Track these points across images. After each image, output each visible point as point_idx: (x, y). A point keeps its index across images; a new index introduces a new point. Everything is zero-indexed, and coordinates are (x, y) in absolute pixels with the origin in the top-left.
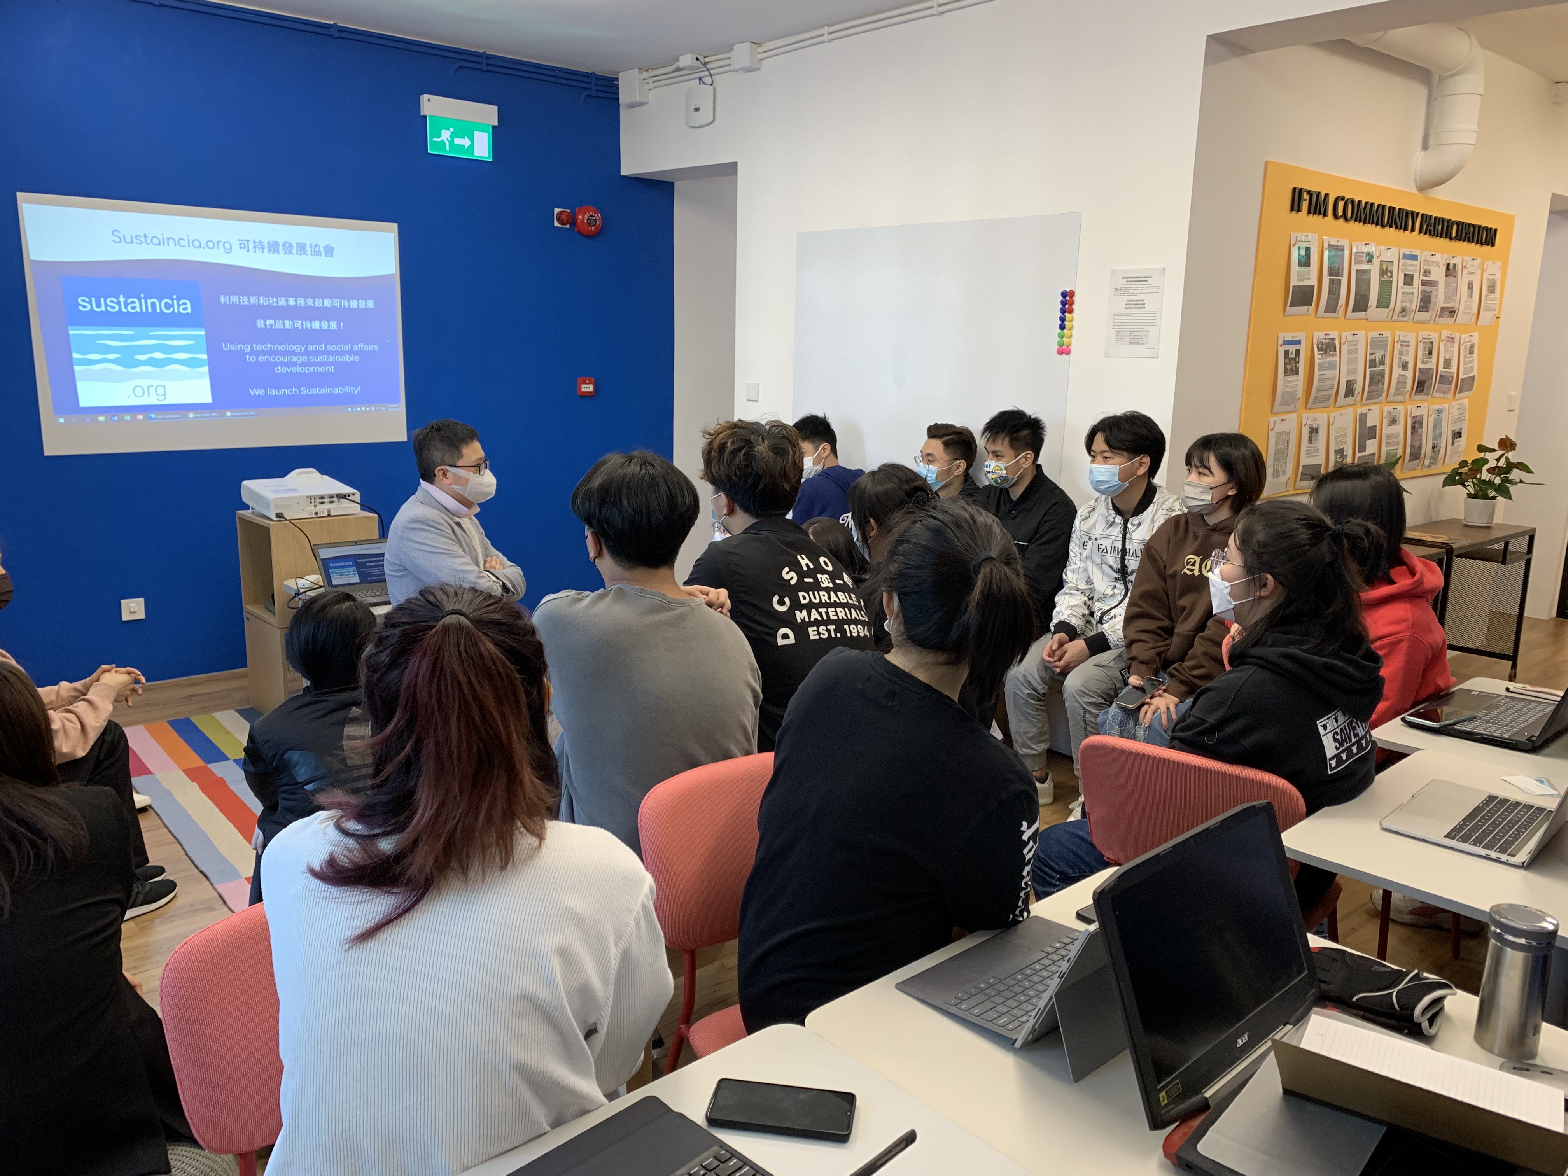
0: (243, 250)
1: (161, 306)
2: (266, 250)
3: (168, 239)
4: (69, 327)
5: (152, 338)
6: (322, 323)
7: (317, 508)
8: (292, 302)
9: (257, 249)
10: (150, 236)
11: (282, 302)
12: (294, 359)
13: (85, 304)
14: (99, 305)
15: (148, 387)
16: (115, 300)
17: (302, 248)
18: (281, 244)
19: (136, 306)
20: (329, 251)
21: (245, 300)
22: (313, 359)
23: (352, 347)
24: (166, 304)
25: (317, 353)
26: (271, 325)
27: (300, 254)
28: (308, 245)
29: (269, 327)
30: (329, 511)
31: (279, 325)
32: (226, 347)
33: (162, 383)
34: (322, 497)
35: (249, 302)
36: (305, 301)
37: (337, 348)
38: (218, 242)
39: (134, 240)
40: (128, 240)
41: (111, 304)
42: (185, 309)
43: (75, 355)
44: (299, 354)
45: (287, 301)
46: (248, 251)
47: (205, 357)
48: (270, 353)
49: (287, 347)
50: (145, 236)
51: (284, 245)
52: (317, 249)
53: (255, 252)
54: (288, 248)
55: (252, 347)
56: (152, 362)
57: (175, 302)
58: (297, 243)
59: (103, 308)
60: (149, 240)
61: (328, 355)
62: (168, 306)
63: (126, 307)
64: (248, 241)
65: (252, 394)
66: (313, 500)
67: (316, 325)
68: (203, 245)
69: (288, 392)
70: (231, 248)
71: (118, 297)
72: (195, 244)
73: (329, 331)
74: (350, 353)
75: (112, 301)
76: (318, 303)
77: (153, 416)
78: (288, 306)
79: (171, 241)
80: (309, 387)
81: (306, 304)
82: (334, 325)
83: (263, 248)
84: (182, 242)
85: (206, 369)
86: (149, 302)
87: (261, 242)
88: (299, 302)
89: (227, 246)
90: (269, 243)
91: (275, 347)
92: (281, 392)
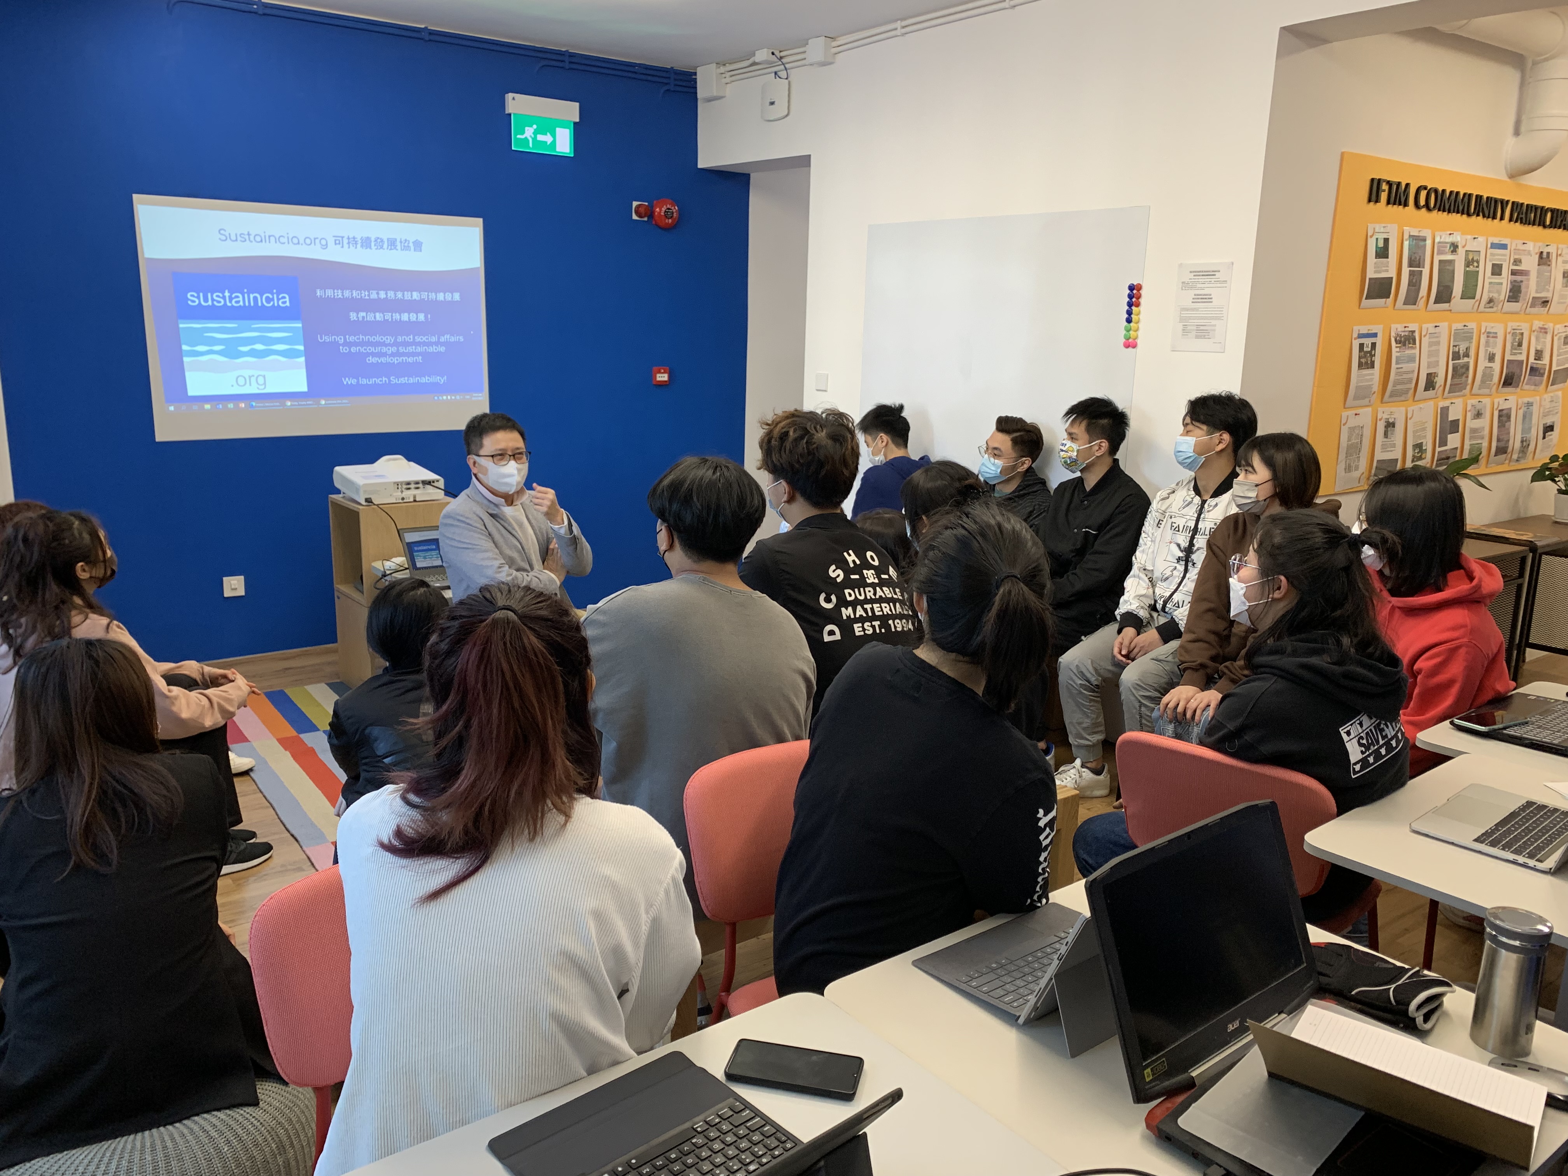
0: (338, 246)
1: (262, 301)
2: (359, 246)
3: (269, 237)
4: (180, 321)
5: (253, 330)
6: (411, 315)
7: (404, 493)
8: (382, 295)
9: (351, 245)
10: (253, 234)
11: (374, 295)
12: (384, 349)
13: (194, 300)
14: (206, 300)
15: (250, 377)
16: (221, 295)
17: (392, 244)
18: (373, 240)
19: (240, 300)
20: (418, 246)
21: (339, 294)
22: (402, 349)
23: (439, 339)
24: (267, 298)
25: (406, 344)
26: (363, 317)
27: (391, 249)
28: (398, 240)
29: (361, 319)
30: (415, 497)
31: (370, 317)
32: (321, 338)
33: (262, 373)
34: (408, 483)
35: (343, 295)
36: (395, 294)
37: (424, 339)
38: (315, 239)
39: (239, 238)
40: (233, 238)
41: (217, 299)
42: (284, 303)
43: (185, 347)
44: (389, 345)
45: (378, 294)
46: (342, 247)
47: (302, 348)
48: (362, 344)
49: (378, 338)
50: (249, 234)
51: (376, 241)
52: (406, 244)
53: (349, 247)
54: (379, 243)
55: (345, 339)
56: (253, 353)
57: (275, 296)
58: (388, 239)
59: (210, 303)
60: (252, 238)
61: (416, 346)
62: (268, 300)
63: (230, 301)
64: (343, 237)
65: (345, 383)
66: (400, 486)
67: (405, 317)
68: (302, 241)
69: (378, 381)
70: (327, 244)
71: (223, 293)
72: (294, 241)
73: (417, 323)
74: (437, 343)
75: (218, 296)
76: (407, 296)
77: (254, 404)
78: (379, 299)
79: (272, 239)
80: (398, 377)
81: (396, 296)
82: (421, 317)
83: (356, 244)
84: (282, 240)
85: (302, 359)
86: (252, 296)
87: (354, 238)
88: (389, 295)
89: (323, 242)
90: (362, 239)
91: (366, 339)
92: (372, 381)
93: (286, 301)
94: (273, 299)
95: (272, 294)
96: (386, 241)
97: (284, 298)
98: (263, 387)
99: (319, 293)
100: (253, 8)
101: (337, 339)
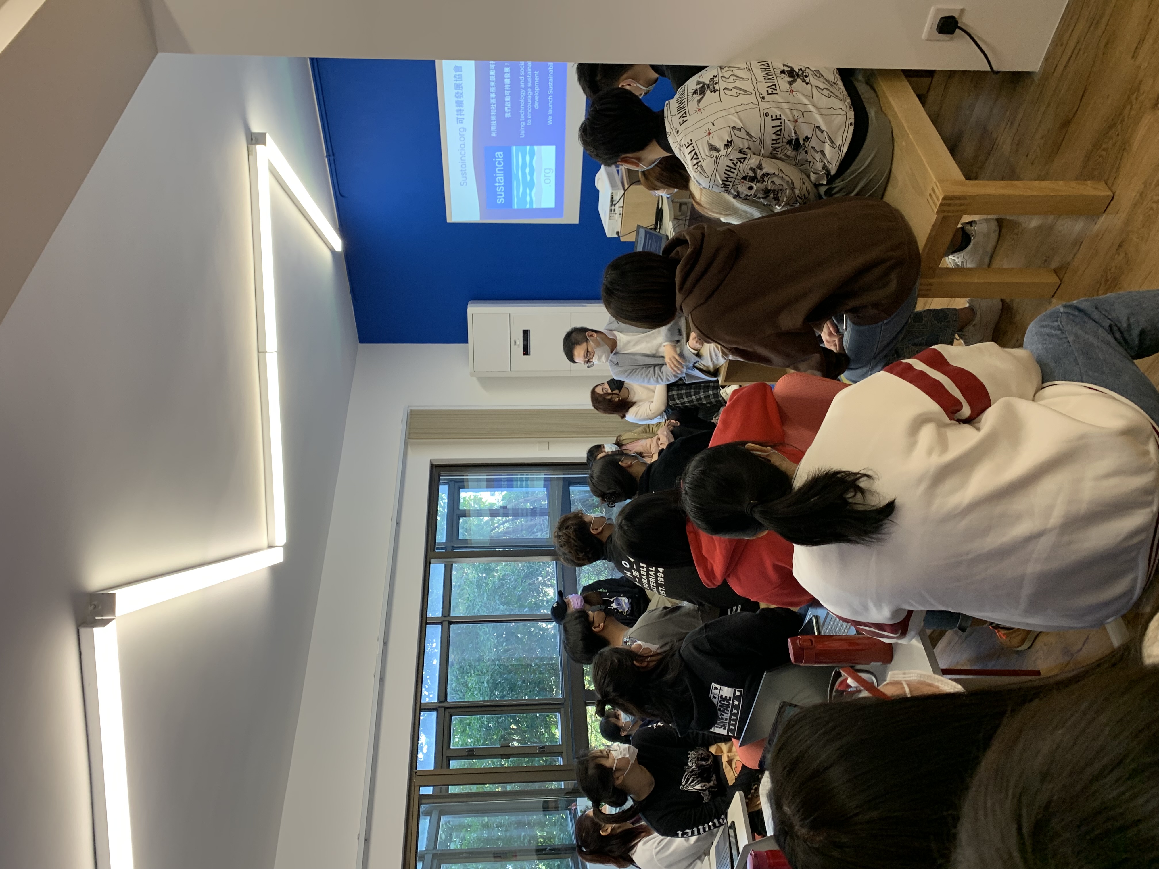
0: (463, 122)
1: (500, 167)
2: (462, 108)
4: (513, 208)
5: (518, 173)
6: (506, 77)
8: (493, 95)
11: (493, 101)
12: (530, 97)
13: (501, 200)
15: (545, 176)
16: (498, 188)
17: (458, 86)
19: (500, 178)
22: (530, 85)
24: (498, 164)
25: (526, 82)
27: (462, 87)
29: (509, 111)
31: (508, 105)
32: (522, 135)
33: (543, 170)
34: (611, 210)
35: (495, 121)
36: (492, 87)
37: (522, 69)
39: (464, 176)
43: (528, 207)
44: (527, 93)
45: (492, 98)
46: (464, 119)
47: (528, 147)
48: (526, 110)
50: (462, 171)
51: (457, 97)
52: (458, 77)
53: (463, 115)
54: (459, 95)
55: (523, 121)
56: (531, 174)
57: (497, 160)
59: (502, 193)
61: (527, 75)
63: (502, 183)
64: (458, 118)
67: (507, 81)
68: (462, 142)
69: (551, 102)
73: (512, 73)
76: (493, 79)
77: (561, 175)
78: (495, 97)
79: (463, 159)
84: (463, 153)
85: (536, 147)
87: (457, 111)
88: (493, 91)
89: (462, 130)
90: (457, 106)
91: (523, 108)
92: (551, 106)
93: (500, 154)
94: (499, 161)
95: (495, 161)
96: (457, 91)
97: (498, 155)
98: (552, 171)
99: (494, 135)
100: (332, 162)
101: (522, 126)
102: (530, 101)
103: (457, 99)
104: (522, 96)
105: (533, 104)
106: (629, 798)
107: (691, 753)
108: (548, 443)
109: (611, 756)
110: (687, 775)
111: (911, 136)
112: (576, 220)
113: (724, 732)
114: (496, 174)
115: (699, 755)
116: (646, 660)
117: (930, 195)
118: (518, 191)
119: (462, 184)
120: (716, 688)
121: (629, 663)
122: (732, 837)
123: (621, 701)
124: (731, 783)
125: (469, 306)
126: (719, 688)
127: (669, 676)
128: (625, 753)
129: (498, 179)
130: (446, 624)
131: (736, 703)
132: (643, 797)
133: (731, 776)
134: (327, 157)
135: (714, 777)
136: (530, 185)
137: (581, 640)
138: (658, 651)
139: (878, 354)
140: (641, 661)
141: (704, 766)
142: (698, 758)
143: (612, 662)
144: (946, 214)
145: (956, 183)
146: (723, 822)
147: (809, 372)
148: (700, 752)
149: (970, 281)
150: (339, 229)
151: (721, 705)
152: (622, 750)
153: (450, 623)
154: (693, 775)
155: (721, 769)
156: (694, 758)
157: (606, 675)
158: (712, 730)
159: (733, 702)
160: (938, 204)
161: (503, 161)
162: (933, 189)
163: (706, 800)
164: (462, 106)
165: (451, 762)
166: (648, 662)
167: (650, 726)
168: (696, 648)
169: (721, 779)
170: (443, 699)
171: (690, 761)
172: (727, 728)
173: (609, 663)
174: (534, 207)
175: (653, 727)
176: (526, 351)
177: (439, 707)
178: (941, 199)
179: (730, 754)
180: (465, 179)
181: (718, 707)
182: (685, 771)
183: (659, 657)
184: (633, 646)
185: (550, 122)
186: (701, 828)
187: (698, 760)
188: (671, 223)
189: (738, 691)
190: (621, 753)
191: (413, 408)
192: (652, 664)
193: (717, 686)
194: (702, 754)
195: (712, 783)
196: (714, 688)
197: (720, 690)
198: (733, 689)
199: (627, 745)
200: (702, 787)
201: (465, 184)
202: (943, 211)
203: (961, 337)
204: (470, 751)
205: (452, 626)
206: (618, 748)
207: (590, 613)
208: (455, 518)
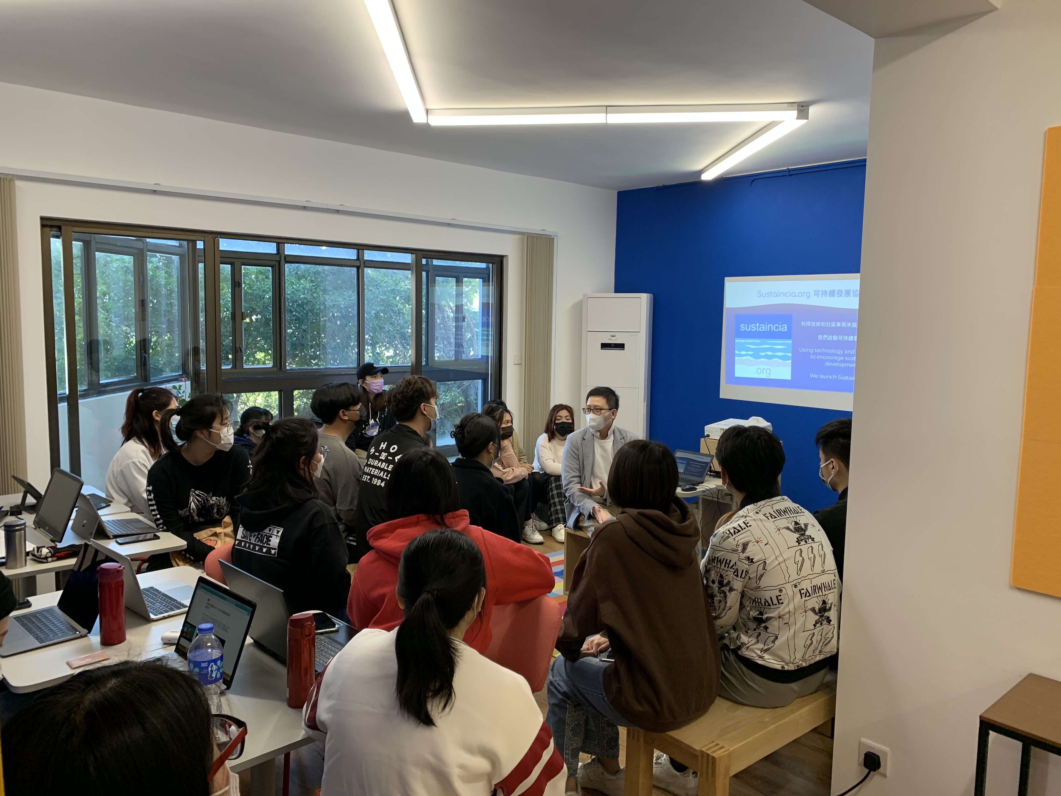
0: (816, 296)
1: (773, 328)
5: (767, 344)
10: (773, 292)
11: (833, 325)
13: (743, 327)
14: (748, 328)
15: (763, 369)
17: (848, 293)
19: (764, 328)
21: (813, 324)
22: (847, 359)
24: (776, 326)
25: (850, 355)
26: (826, 338)
27: (847, 296)
28: (852, 291)
29: (824, 339)
31: (830, 338)
32: (801, 350)
33: (770, 368)
35: (816, 325)
36: (846, 324)
38: (804, 293)
39: (767, 295)
41: (753, 327)
43: (736, 352)
44: (840, 355)
45: (836, 324)
46: (818, 297)
48: (824, 354)
49: (833, 351)
51: (838, 292)
53: (822, 297)
54: (840, 293)
55: (814, 351)
59: (750, 329)
60: (772, 294)
62: (777, 328)
63: (759, 329)
64: (819, 291)
67: (851, 338)
68: (797, 295)
69: (830, 377)
70: (810, 296)
71: (756, 324)
72: (793, 295)
75: (753, 326)
77: (764, 384)
78: (837, 327)
79: (782, 294)
80: (843, 376)
83: (826, 294)
84: (787, 294)
86: (769, 326)
87: (825, 291)
88: (843, 324)
89: (808, 294)
90: (830, 291)
91: (826, 351)
92: (827, 377)
93: (785, 328)
94: (779, 328)
95: (779, 325)
96: (844, 291)
97: (785, 326)
98: (768, 375)
99: (803, 324)
100: (784, 174)
101: (810, 350)
102: (832, 358)
103: (836, 291)
104: (837, 351)
105: (830, 361)
106: (184, 442)
107: (224, 499)
108: (521, 364)
109: (223, 427)
110: (204, 495)
111: (773, 726)
112: (723, 395)
113: (239, 537)
114: (768, 324)
115: (222, 506)
116: (306, 467)
117: (717, 745)
118: (752, 343)
119: (759, 292)
120: (278, 532)
121: (303, 453)
122: (146, 536)
123: (268, 444)
124: (195, 535)
125: (648, 294)
126: (278, 535)
127: (290, 489)
128: (226, 440)
129: (762, 326)
130: (357, 263)
131: (264, 550)
132: (185, 455)
133: (203, 535)
134: (788, 169)
135: (202, 520)
136: (756, 356)
137: (331, 400)
138: (314, 478)
139: (577, 688)
140: (304, 463)
141: (213, 512)
142: (220, 506)
143: (304, 436)
144: (700, 757)
145: (727, 769)
146: (160, 528)
147: (563, 625)
148: (225, 508)
149: (641, 775)
150: (722, 177)
151: (263, 535)
152: (228, 437)
153: (358, 268)
154: (204, 501)
155: (210, 526)
156: (219, 502)
157: (292, 431)
158: (241, 526)
159: (265, 547)
160: (709, 752)
161: (779, 331)
162: (722, 747)
163: (181, 512)
164: (829, 296)
165: (229, 266)
166: (304, 469)
167: (250, 462)
168: (316, 514)
169: (200, 527)
170: (287, 260)
171: (216, 499)
172: (243, 539)
173: (303, 433)
174: (736, 358)
175: (249, 464)
176: (605, 346)
177: (280, 256)
178: (714, 755)
179: (223, 535)
180: (764, 295)
181: (261, 533)
182: (208, 494)
183: (308, 479)
184: (319, 454)
185: (812, 376)
186: (155, 507)
187: (218, 506)
188: (715, 486)
189: (275, 552)
190: (225, 436)
191: (555, 241)
192: (302, 472)
193: (280, 533)
194: (223, 509)
195: (196, 518)
196: (278, 530)
197: (277, 536)
198: (277, 548)
199: (232, 441)
200: (193, 509)
201: (759, 295)
202: (702, 756)
203: (593, 760)
204: (239, 284)
205: (355, 269)
206: (229, 434)
207: (358, 407)
208: (456, 274)
